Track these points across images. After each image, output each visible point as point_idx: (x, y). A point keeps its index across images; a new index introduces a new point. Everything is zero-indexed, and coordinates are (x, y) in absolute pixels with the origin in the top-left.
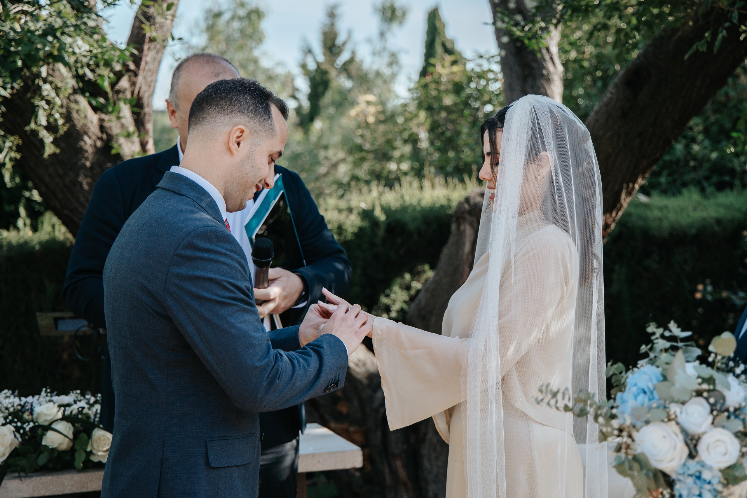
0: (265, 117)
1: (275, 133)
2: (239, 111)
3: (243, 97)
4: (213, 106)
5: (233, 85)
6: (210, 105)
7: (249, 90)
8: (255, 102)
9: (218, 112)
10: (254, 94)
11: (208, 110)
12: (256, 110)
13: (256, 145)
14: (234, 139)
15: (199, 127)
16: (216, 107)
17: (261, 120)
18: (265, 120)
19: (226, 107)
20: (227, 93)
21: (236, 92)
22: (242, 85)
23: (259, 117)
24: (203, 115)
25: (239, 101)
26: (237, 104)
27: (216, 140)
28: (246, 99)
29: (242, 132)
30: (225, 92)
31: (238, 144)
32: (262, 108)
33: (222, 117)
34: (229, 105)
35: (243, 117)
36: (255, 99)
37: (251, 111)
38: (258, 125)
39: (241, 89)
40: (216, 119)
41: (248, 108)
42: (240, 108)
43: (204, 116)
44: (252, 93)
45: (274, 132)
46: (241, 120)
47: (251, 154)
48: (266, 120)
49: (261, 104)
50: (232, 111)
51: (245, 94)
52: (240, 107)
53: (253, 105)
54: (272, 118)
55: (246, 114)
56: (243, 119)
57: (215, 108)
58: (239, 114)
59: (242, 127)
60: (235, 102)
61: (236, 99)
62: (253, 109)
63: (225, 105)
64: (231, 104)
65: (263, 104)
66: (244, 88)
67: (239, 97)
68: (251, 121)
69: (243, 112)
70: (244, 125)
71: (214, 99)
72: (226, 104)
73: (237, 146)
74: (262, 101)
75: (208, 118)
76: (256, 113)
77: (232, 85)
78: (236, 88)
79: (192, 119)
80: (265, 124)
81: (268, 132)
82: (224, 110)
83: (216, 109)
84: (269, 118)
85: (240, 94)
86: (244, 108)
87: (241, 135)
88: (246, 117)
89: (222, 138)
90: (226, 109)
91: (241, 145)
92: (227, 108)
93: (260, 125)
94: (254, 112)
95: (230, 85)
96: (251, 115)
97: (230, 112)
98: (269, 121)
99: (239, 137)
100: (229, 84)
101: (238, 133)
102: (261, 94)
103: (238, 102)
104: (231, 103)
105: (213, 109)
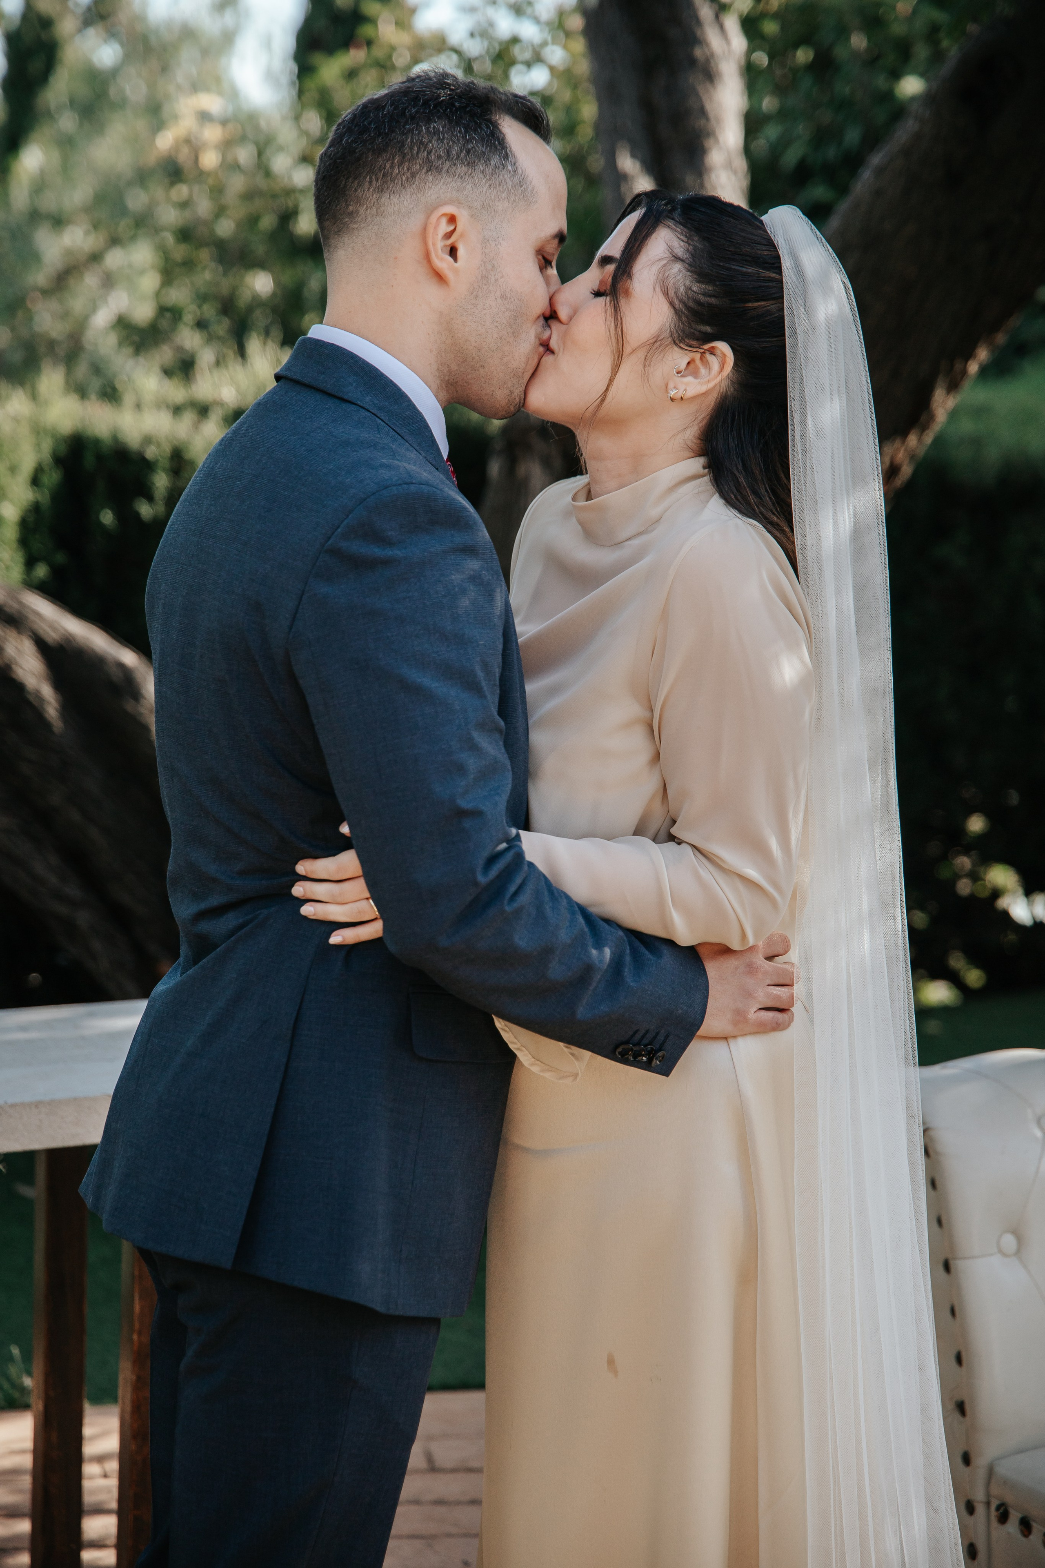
0: (496, 160)
1: (533, 190)
2: (429, 170)
3: (428, 128)
4: (365, 178)
5: (395, 109)
6: (356, 178)
7: (435, 106)
8: (460, 132)
9: (381, 190)
10: (451, 111)
11: (356, 190)
12: (468, 152)
13: (495, 240)
14: (438, 246)
15: (346, 239)
16: (371, 178)
17: (489, 171)
18: (496, 167)
19: (396, 171)
20: (387, 134)
21: (406, 123)
22: (416, 99)
23: (481, 168)
24: (347, 206)
25: (421, 142)
26: (418, 153)
27: (396, 258)
28: (436, 132)
29: (452, 219)
30: (380, 134)
31: (453, 252)
32: (482, 139)
33: (395, 199)
34: (401, 164)
35: (442, 181)
36: (458, 123)
37: (458, 157)
38: (485, 189)
39: (417, 112)
40: (382, 209)
41: (448, 153)
42: (428, 160)
43: (351, 208)
44: (446, 109)
45: (530, 189)
46: (441, 191)
47: (490, 267)
48: (501, 166)
49: (475, 131)
50: (413, 175)
51: (429, 121)
52: (427, 158)
53: (458, 140)
54: (513, 155)
55: (448, 171)
56: (444, 187)
57: (371, 182)
58: (431, 178)
59: (450, 209)
60: (411, 149)
61: (412, 141)
62: (461, 152)
63: (392, 167)
64: (403, 158)
65: (481, 129)
66: (423, 104)
67: (419, 133)
68: (465, 184)
69: (439, 170)
70: (450, 202)
71: (359, 159)
72: (393, 163)
73: (451, 259)
74: (476, 123)
75: (362, 211)
76: (471, 158)
77: (391, 109)
78: (403, 114)
79: (327, 224)
80: (501, 177)
81: (516, 195)
82: (393, 180)
83: (374, 183)
84: (506, 157)
85: (418, 124)
86: (439, 157)
87: (452, 228)
88: (450, 180)
89: (410, 251)
90: (397, 174)
91: (461, 252)
92: (399, 172)
93: (490, 186)
94: (466, 156)
95: (388, 111)
96: (461, 169)
97: (407, 179)
98: (509, 167)
99: (449, 235)
100: (384, 108)
101: (444, 227)
102: (468, 105)
103: (419, 148)
104: (404, 155)
105: (366, 185)
